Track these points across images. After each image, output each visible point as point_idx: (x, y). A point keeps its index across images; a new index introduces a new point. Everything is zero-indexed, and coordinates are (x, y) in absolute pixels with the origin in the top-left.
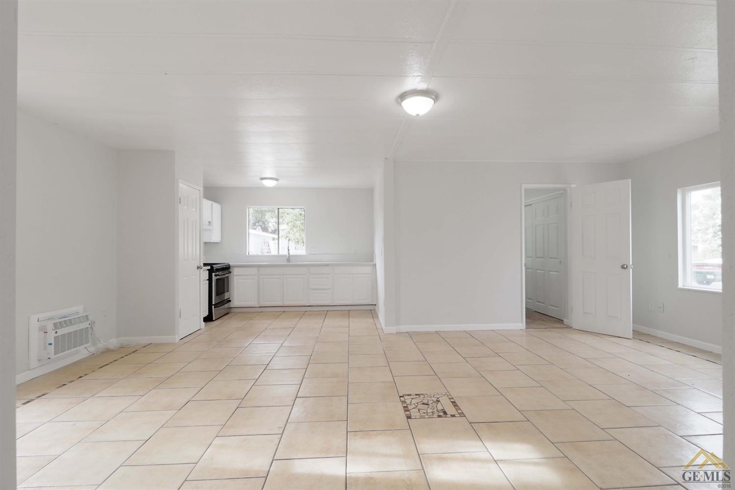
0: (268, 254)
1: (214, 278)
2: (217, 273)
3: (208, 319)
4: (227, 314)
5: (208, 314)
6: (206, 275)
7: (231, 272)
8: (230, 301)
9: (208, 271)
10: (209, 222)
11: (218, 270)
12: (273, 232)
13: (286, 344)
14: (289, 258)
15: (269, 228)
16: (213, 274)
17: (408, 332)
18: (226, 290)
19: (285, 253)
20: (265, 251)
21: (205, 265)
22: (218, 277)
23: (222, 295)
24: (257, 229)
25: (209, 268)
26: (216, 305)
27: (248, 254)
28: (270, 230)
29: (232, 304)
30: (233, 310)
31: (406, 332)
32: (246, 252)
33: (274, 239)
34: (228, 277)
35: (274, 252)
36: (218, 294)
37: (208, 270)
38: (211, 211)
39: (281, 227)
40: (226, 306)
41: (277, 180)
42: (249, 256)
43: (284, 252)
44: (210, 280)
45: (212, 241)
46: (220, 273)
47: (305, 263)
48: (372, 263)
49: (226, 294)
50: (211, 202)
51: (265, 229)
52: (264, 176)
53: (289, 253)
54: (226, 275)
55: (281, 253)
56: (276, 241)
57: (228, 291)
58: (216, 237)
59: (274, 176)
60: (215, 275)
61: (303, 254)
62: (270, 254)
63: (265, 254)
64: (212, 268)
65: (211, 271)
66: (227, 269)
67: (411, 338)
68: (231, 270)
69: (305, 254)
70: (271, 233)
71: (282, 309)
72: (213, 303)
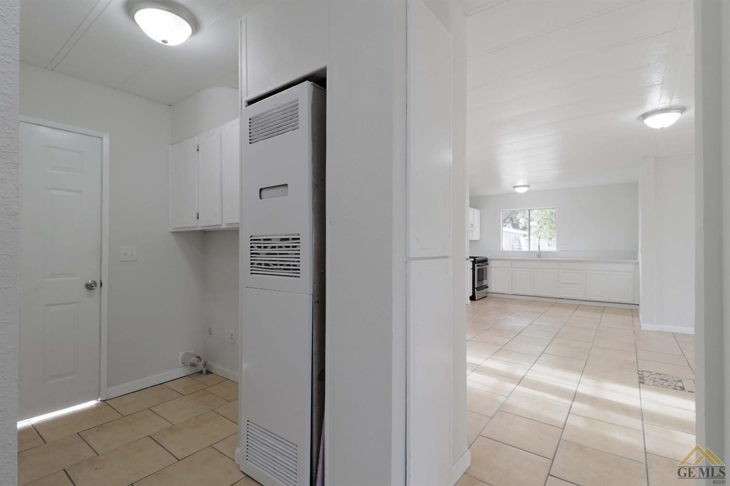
0: (519, 250)
1: (476, 268)
2: (478, 264)
3: (473, 298)
4: (486, 297)
5: (472, 294)
6: (470, 265)
7: (488, 264)
8: (488, 287)
9: (472, 263)
10: (472, 225)
11: (479, 262)
12: (524, 229)
13: (535, 323)
14: (539, 254)
15: (520, 225)
16: (476, 265)
17: (672, 333)
18: (484, 278)
19: (537, 249)
20: (515, 247)
21: (470, 257)
22: (479, 268)
23: (481, 282)
24: (507, 226)
25: (473, 260)
26: (478, 289)
27: (502, 250)
28: (521, 226)
29: (489, 290)
30: (489, 295)
31: (670, 333)
32: (500, 249)
33: (525, 236)
34: (486, 268)
35: (525, 248)
36: (479, 281)
37: (472, 261)
38: (473, 216)
39: (533, 223)
40: (485, 290)
41: (528, 186)
42: (504, 252)
43: (534, 248)
44: (473, 269)
45: (474, 239)
46: (480, 264)
47: (556, 259)
48: (635, 261)
49: (484, 281)
50: (473, 209)
51: (516, 226)
52: (516, 185)
53: (539, 249)
54: (485, 267)
55: (532, 249)
56: (527, 238)
57: (486, 279)
58: (476, 236)
59: (526, 184)
60: (477, 266)
61: (554, 250)
62: (520, 250)
63: (516, 250)
64: (475, 260)
65: (474, 262)
66: (485, 261)
67: (675, 337)
68: (488, 263)
69: (556, 250)
70: (522, 229)
71: (533, 299)
72: (476, 287)
